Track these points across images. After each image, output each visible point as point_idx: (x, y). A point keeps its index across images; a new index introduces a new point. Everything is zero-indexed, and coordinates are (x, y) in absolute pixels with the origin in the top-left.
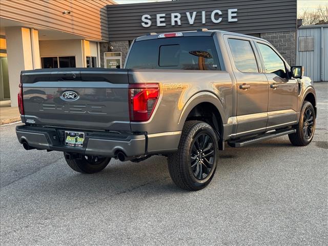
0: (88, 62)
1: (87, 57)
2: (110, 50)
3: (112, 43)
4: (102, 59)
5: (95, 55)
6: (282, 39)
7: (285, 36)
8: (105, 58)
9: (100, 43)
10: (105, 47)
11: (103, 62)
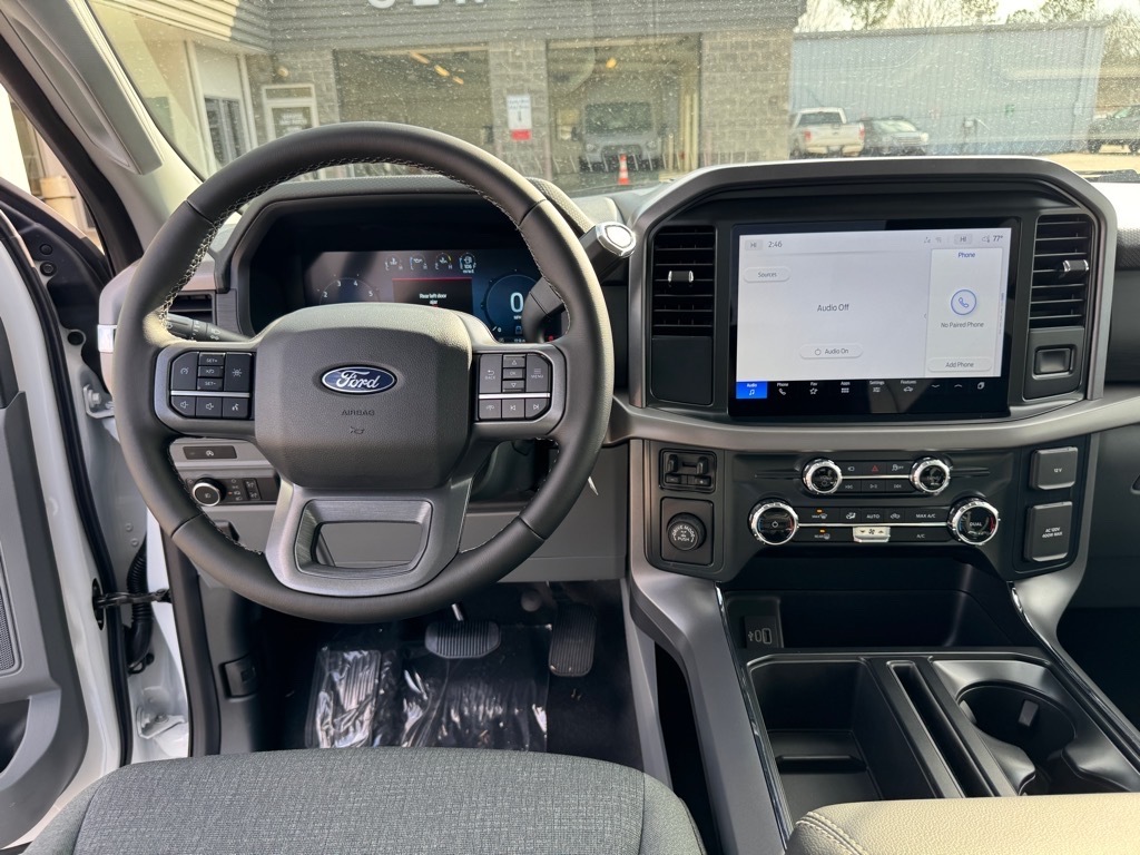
0: (212, 115)
1: (208, 100)
2: (278, 79)
3: (283, 58)
4: (258, 107)
5: (234, 94)
6: (759, 53)
7: (767, 44)
8: (269, 104)
9: (248, 58)
10: (262, 70)
11: (262, 116)
